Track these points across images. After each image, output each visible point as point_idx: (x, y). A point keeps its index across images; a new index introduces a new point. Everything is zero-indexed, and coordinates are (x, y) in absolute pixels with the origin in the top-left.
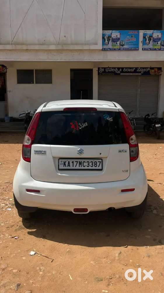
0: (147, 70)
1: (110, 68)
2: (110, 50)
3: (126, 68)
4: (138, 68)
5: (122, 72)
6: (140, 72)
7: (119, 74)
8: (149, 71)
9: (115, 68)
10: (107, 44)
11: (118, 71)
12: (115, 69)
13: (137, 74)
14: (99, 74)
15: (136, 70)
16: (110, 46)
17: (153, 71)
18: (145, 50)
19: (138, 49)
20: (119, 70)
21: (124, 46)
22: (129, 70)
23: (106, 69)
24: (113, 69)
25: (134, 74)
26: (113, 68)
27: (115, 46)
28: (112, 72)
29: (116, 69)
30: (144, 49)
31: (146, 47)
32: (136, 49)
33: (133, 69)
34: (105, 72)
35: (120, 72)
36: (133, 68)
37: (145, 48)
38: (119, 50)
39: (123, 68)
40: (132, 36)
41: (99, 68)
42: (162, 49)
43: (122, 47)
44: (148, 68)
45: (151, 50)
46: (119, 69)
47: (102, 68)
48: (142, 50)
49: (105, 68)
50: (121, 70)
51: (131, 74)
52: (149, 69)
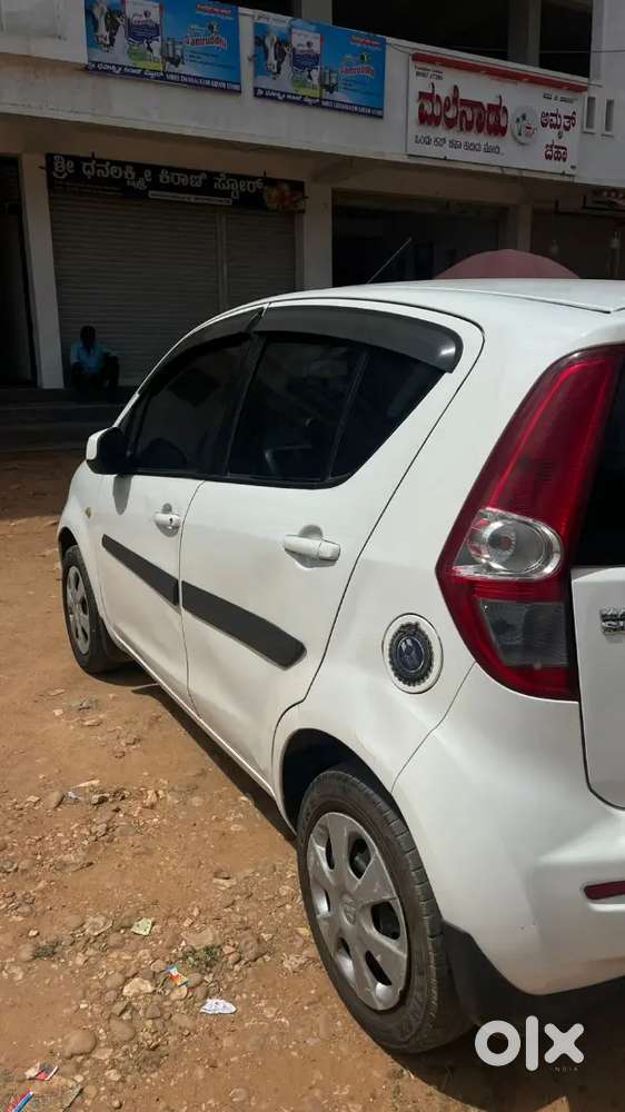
0: (251, 185)
1: (103, 161)
2: (123, 73)
3: (171, 169)
4: (217, 174)
5: (155, 185)
6: (226, 194)
7: (142, 195)
8: (259, 193)
9: (123, 165)
10: (105, 45)
11: (136, 180)
12: (124, 169)
13: (215, 200)
14: (52, 184)
15: (210, 183)
16: (120, 53)
17: (274, 193)
18: (264, 96)
19: (236, 87)
20: (143, 176)
21: (181, 66)
22: (184, 180)
23: (85, 164)
24: (114, 169)
25: (203, 199)
26: (113, 163)
27: (143, 58)
28: (110, 181)
29: (129, 169)
30: (261, 92)
31: (266, 82)
32: (231, 89)
33: (201, 178)
34: (77, 175)
35: (147, 183)
36: (198, 172)
37: (264, 90)
38: (162, 78)
39: (156, 169)
40: (211, 27)
41: (50, 158)
42: (324, 103)
43: (172, 68)
44: (254, 179)
45: (286, 100)
46: (140, 168)
47: (67, 158)
48: (255, 95)
49: (77, 160)
50: (148, 174)
51: (193, 198)
52: (258, 184)
